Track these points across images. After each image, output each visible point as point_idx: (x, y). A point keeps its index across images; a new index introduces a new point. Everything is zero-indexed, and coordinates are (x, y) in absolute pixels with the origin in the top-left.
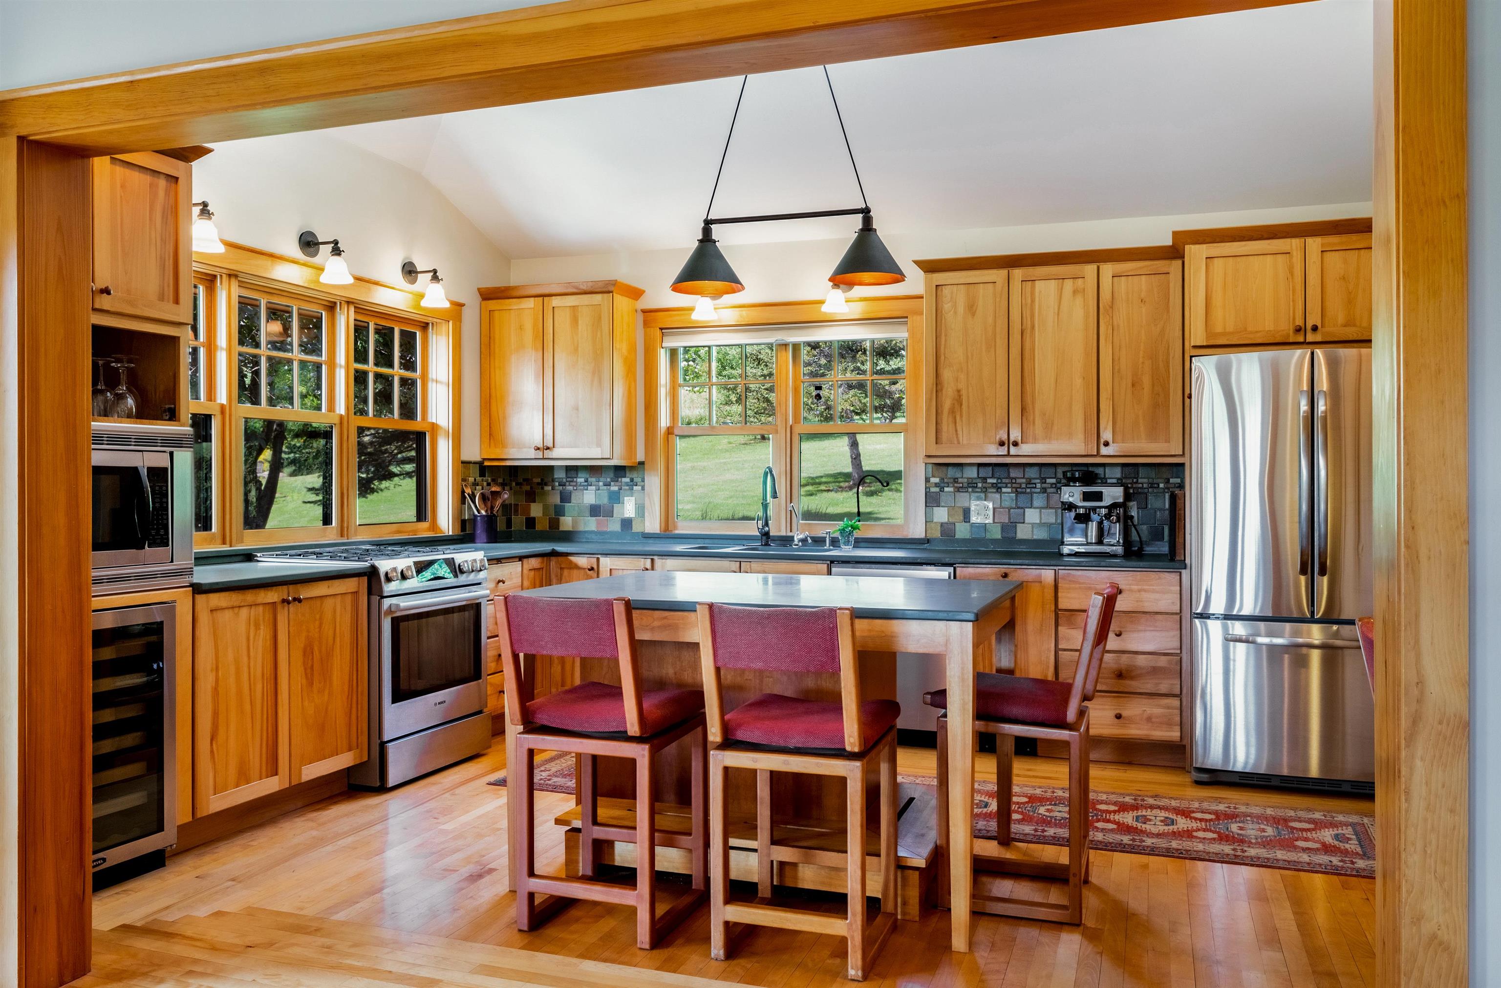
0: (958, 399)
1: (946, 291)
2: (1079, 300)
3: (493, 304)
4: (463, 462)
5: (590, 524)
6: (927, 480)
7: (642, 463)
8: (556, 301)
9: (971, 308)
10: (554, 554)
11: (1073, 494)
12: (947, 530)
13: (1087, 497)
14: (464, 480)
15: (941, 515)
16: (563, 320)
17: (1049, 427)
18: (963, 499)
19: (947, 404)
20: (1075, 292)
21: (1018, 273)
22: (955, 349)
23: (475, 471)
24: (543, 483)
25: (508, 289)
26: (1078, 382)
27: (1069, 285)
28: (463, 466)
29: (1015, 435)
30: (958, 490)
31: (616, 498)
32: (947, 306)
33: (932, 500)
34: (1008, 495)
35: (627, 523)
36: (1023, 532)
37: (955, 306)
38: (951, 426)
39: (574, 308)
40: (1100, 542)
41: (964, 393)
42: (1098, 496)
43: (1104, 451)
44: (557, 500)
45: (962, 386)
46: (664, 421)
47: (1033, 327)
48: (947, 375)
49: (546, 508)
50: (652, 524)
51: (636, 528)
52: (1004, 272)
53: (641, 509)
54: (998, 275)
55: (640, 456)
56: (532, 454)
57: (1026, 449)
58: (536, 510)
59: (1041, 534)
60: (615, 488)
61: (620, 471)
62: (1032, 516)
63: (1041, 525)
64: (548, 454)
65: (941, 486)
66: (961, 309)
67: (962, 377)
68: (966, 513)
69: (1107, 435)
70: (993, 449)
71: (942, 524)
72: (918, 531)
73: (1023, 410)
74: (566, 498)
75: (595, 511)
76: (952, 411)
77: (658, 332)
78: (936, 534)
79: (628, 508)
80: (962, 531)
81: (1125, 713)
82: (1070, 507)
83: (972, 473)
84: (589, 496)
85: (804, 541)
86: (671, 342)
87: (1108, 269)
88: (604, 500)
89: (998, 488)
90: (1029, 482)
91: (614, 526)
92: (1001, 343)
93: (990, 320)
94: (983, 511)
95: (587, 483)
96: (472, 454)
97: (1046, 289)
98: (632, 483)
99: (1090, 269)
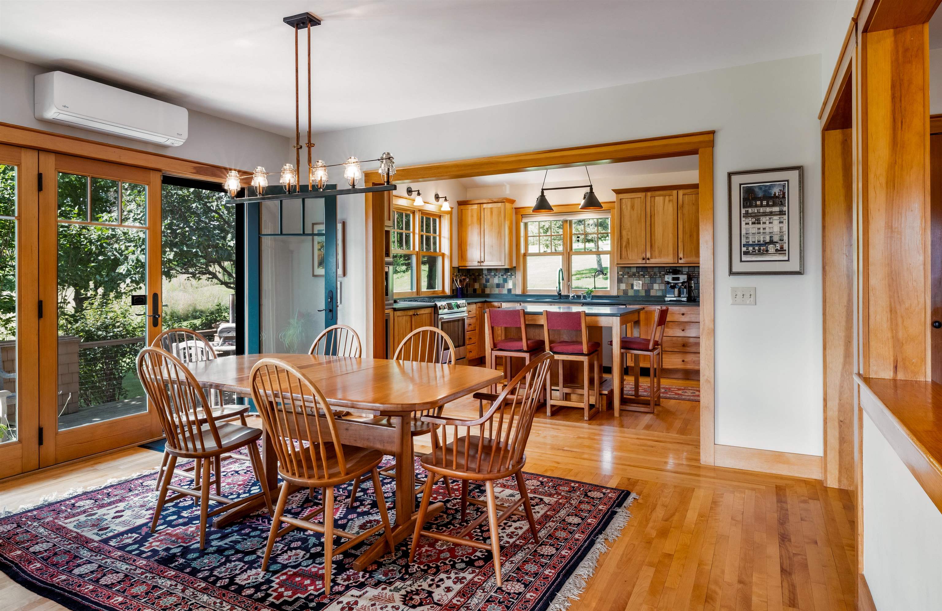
0: (628, 242)
1: (624, 201)
2: (671, 204)
3: (462, 207)
4: (453, 268)
5: (496, 291)
6: (618, 273)
7: (515, 267)
8: (485, 206)
9: (633, 207)
10: (485, 302)
11: (668, 278)
12: (625, 292)
13: (674, 279)
14: (453, 274)
15: (623, 286)
16: (487, 213)
17: (660, 252)
18: (631, 280)
19: (624, 244)
20: (669, 201)
21: (649, 194)
22: (627, 223)
23: (456, 270)
24: (479, 275)
25: (468, 201)
26: (671, 236)
27: (667, 198)
28: (453, 269)
29: (648, 255)
30: (629, 277)
31: (505, 281)
32: (624, 207)
33: (620, 281)
34: (647, 279)
35: (509, 290)
36: (653, 293)
37: (627, 206)
38: (626, 252)
39: (491, 208)
40: (679, 296)
41: (630, 240)
42: (678, 279)
43: (680, 261)
44: (484, 282)
45: (629, 237)
46: (522, 251)
47: (654, 214)
48: (624, 233)
49: (480, 285)
50: (519, 291)
51: (513, 292)
52: (644, 194)
53: (514, 285)
54: (641, 195)
55: (514, 265)
56: (476, 264)
57: (653, 261)
58: (477, 286)
59: (659, 294)
60: (505, 277)
61: (507, 270)
62: (656, 286)
63: (659, 290)
64: (482, 264)
65: (623, 275)
66: (629, 208)
67: (629, 233)
68: (632, 286)
69: (681, 255)
70: (640, 261)
71: (623, 290)
72: (615, 293)
73: (651, 246)
74: (487, 281)
75: (498, 286)
76: (626, 247)
77: (521, 216)
78: (621, 294)
79: (510, 285)
80: (631, 293)
81: (685, 360)
82: (668, 283)
83: (634, 270)
84: (496, 280)
85: (573, 297)
86: (525, 220)
87: (681, 192)
88: (501, 282)
89: (644, 276)
90: (655, 274)
91: (505, 292)
92: (643, 220)
93: (639, 212)
94: (638, 285)
95: (495, 275)
96: (456, 264)
97: (659, 200)
98: (511, 275)
99: (675, 192)
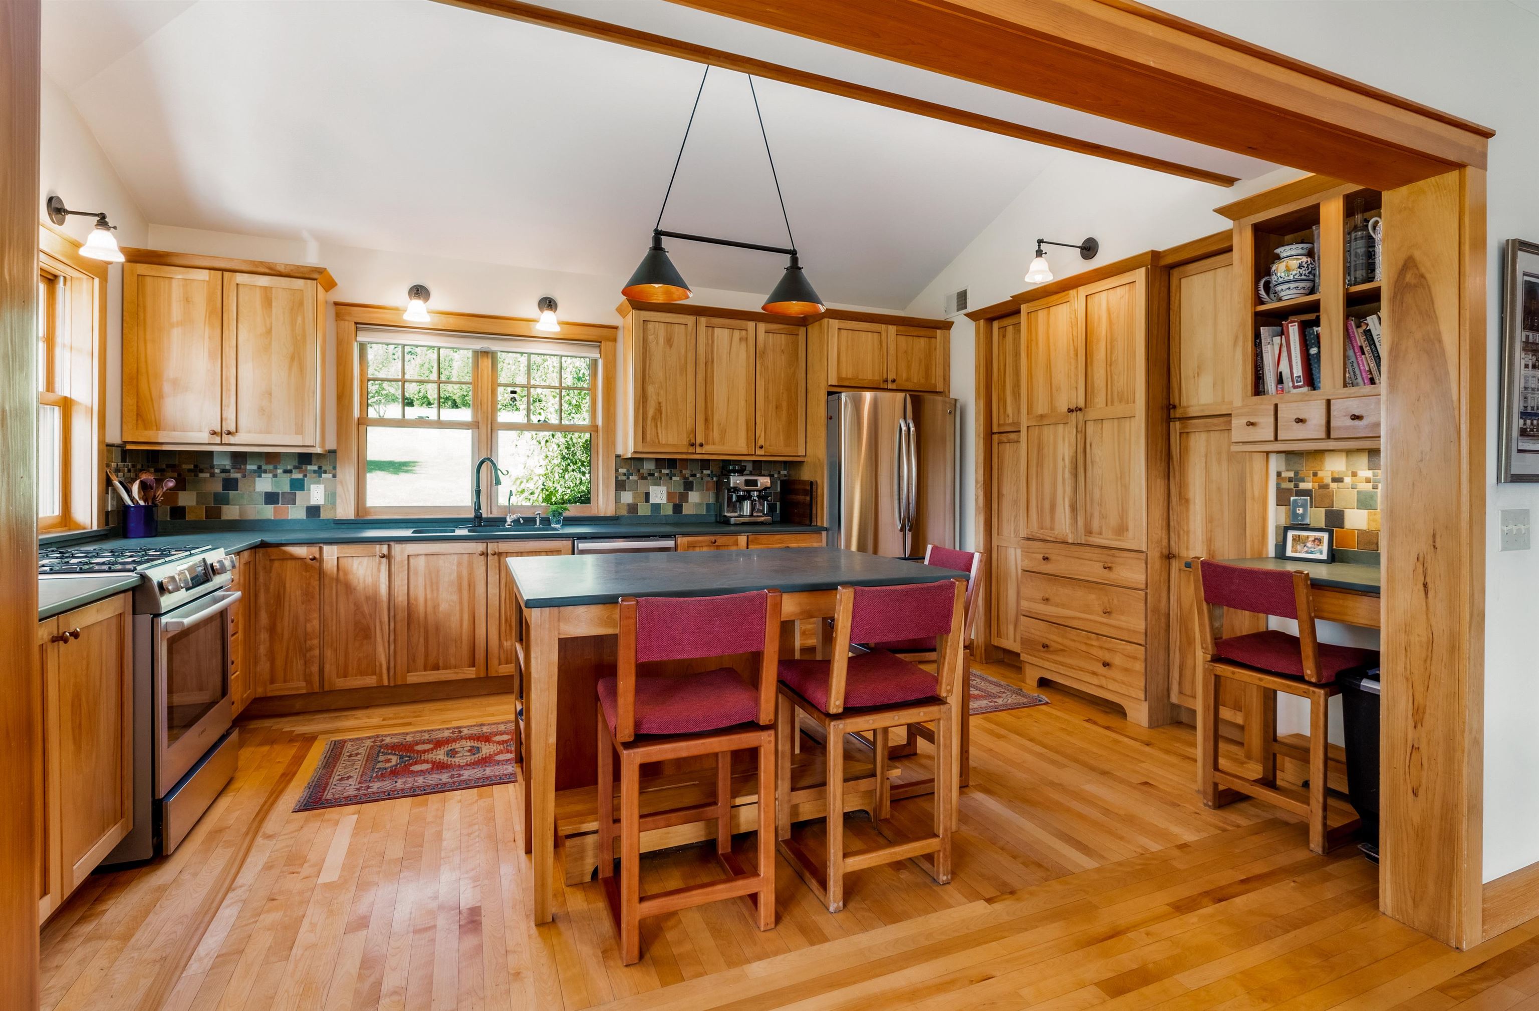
0: (659, 410)
1: (650, 326)
2: (743, 345)
3: (143, 266)
4: (108, 445)
5: (267, 512)
6: (617, 471)
7: (333, 452)
8: (240, 278)
9: (669, 341)
10: (263, 545)
11: (740, 481)
12: (633, 508)
13: (747, 483)
14: (108, 466)
15: (627, 497)
17: (722, 433)
18: (642, 486)
19: (651, 412)
20: (741, 339)
21: (703, 320)
22: (657, 370)
23: (116, 454)
24: (197, 470)
25: (167, 255)
26: (742, 403)
27: (735, 334)
28: (106, 448)
29: (700, 438)
30: (641, 478)
31: (298, 485)
32: (651, 338)
33: (620, 486)
34: (680, 482)
35: (313, 511)
36: (687, 509)
37: (657, 338)
38: (654, 429)
39: (266, 290)
40: (752, 515)
41: (663, 405)
43: (759, 452)
44: (218, 487)
45: (662, 400)
46: (356, 413)
47: (713, 361)
48: (651, 389)
49: (201, 497)
50: (345, 511)
51: (323, 516)
53: (331, 496)
54: (688, 319)
55: (331, 445)
56: (203, 437)
57: (708, 448)
58: (186, 499)
59: (701, 511)
60: (297, 475)
61: (304, 459)
62: (694, 497)
63: (702, 503)
64: (227, 439)
65: (628, 475)
66: (661, 341)
67: (662, 392)
68: (647, 495)
69: (763, 440)
70: (684, 448)
71: (629, 505)
72: (609, 511)
73: (706, 420)
74: (230, 486)
75: (271, 498)
76: (654, 418)
77: (353, 326)
78: (624, 512)
79: (314, 496)
80: (644, 510)
82: (735, 490)
83: (653, 466)
84: (264, 484)
85: (516, 521)
86: (362, 337)
87: (762, 327)
88: (284, 486)
89: (667, 477)
90: (691, 474)
91: (296, 513)
92: (691, 370)
93: (683, 351)
94: (659, 495)
95: (260, 471)
96: (114, 437)
97: (722, 335)
98: (320, 471)
99: (751, 325)
